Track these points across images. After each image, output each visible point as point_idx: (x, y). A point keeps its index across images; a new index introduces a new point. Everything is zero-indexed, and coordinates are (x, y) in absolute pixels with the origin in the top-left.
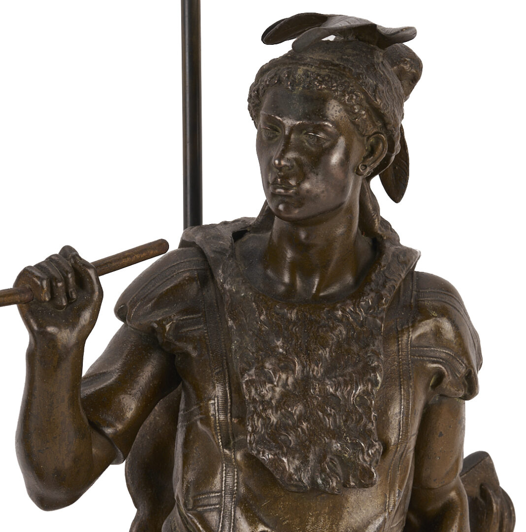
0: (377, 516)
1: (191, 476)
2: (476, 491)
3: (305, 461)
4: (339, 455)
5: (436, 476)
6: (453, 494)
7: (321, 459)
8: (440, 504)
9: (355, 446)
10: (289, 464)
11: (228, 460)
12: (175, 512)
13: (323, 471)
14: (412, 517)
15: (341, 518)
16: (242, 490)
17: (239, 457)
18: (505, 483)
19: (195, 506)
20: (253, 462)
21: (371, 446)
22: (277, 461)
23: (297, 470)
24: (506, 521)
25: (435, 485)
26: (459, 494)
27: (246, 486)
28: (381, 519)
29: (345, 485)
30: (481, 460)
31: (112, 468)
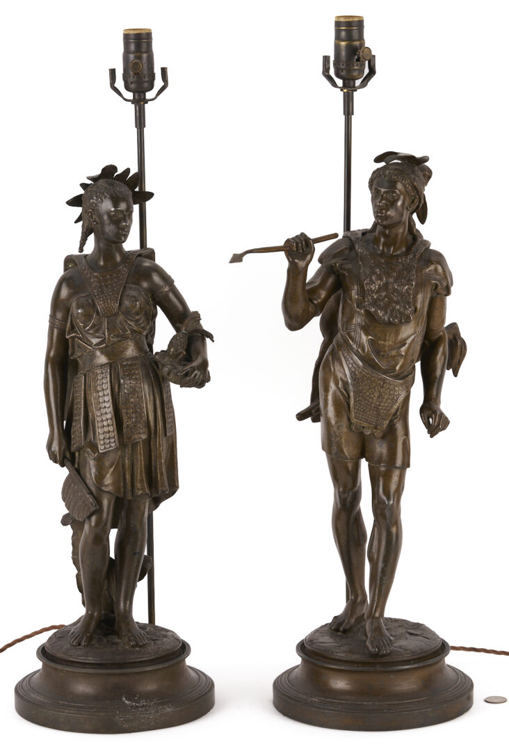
0: (412, 335)
1: (345, 320)
2: (452, 337)
3: (386, 312)
4: (398, 310)
5: (434, 325)
6: (441, 333)
7: (392, 312)
8: (437, 337)
9: (404, 307)
10: (380, 313)
11: (358, 312)
12: (339, 334)
13: (392, 315)
14: (426, 342)
15: (399, 334)
16: (363, 323)
17: (362, 311)
18: (463, 335)
19: (346, 330)
20: (368, 313)
21: (410, 307)
22: (376, 311)
23: (384, 315)
24: (463, 349)
25: (434, 329)
26: (444, 333)
27: (365, 322)
28: (413, 336)
29: (401, 322)
30: (454, 326)
31: (314, 318)
